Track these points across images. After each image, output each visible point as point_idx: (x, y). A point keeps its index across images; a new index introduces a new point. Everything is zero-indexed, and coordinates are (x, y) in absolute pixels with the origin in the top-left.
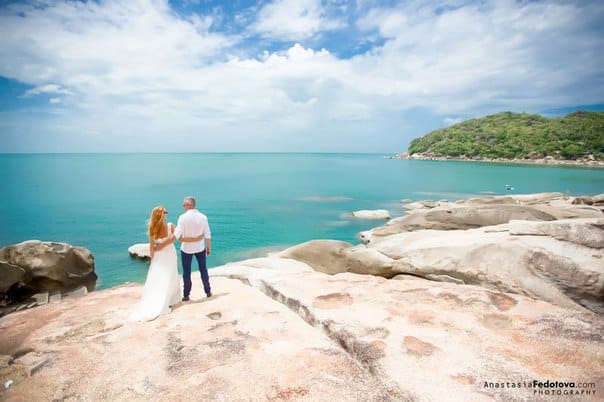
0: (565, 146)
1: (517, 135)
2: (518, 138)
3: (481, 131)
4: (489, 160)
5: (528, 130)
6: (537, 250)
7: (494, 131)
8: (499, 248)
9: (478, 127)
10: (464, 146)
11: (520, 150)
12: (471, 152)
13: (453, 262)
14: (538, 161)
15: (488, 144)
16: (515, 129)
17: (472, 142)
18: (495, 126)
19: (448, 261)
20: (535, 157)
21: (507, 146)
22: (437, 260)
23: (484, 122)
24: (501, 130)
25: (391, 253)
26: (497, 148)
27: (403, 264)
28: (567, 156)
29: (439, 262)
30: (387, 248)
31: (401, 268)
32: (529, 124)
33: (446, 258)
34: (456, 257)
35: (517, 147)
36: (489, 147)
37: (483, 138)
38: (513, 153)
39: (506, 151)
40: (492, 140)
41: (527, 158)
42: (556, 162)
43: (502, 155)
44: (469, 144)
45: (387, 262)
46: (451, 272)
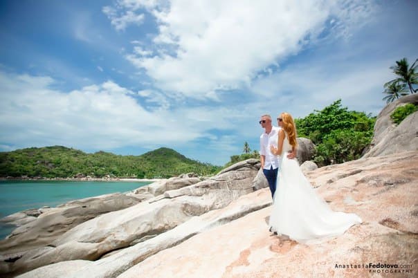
0: (96, 170)
1: (68, 162)
2: (69, 164)
3: (42, 157)
4: (48, 179)
5: (76, 159)
6: (185, 203)
7: (52, 158)
8: (169, 207)
9: (39, 154)
10: (26, 168)
11: (71, 172)
12: (33, 173)
13: (148, 225)
14: (82, 179)
15: (47, 167)
16: (67, 158)
17: (34, 165)
18: (52, 154)
19: (145, 225)
20: (80, 176)
21: (62, 170)
22: (137, 228)
23: (44, 150)
24: (57, 158)
25: (93, 239)
26: (54, 170)
27: (108, 243)
28: (98, 176)
29: (139, 228)
30: (86, 236)
31: (107, 247)
32: (76, 156)
33: (142, 224)
34: (148, 221)
35: (69, 170)
36: (48, 170)
37: (43, 163)
38: (65, 174)
39: (61, 172)
40: (50, 165)
41: (75, 177)
42: (93, 179)
43: (58, 175)
44: (31, 166)
45: (92, 247)
46: (149, 231)
